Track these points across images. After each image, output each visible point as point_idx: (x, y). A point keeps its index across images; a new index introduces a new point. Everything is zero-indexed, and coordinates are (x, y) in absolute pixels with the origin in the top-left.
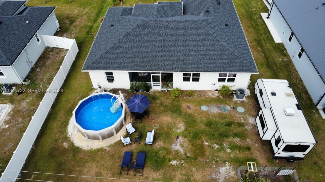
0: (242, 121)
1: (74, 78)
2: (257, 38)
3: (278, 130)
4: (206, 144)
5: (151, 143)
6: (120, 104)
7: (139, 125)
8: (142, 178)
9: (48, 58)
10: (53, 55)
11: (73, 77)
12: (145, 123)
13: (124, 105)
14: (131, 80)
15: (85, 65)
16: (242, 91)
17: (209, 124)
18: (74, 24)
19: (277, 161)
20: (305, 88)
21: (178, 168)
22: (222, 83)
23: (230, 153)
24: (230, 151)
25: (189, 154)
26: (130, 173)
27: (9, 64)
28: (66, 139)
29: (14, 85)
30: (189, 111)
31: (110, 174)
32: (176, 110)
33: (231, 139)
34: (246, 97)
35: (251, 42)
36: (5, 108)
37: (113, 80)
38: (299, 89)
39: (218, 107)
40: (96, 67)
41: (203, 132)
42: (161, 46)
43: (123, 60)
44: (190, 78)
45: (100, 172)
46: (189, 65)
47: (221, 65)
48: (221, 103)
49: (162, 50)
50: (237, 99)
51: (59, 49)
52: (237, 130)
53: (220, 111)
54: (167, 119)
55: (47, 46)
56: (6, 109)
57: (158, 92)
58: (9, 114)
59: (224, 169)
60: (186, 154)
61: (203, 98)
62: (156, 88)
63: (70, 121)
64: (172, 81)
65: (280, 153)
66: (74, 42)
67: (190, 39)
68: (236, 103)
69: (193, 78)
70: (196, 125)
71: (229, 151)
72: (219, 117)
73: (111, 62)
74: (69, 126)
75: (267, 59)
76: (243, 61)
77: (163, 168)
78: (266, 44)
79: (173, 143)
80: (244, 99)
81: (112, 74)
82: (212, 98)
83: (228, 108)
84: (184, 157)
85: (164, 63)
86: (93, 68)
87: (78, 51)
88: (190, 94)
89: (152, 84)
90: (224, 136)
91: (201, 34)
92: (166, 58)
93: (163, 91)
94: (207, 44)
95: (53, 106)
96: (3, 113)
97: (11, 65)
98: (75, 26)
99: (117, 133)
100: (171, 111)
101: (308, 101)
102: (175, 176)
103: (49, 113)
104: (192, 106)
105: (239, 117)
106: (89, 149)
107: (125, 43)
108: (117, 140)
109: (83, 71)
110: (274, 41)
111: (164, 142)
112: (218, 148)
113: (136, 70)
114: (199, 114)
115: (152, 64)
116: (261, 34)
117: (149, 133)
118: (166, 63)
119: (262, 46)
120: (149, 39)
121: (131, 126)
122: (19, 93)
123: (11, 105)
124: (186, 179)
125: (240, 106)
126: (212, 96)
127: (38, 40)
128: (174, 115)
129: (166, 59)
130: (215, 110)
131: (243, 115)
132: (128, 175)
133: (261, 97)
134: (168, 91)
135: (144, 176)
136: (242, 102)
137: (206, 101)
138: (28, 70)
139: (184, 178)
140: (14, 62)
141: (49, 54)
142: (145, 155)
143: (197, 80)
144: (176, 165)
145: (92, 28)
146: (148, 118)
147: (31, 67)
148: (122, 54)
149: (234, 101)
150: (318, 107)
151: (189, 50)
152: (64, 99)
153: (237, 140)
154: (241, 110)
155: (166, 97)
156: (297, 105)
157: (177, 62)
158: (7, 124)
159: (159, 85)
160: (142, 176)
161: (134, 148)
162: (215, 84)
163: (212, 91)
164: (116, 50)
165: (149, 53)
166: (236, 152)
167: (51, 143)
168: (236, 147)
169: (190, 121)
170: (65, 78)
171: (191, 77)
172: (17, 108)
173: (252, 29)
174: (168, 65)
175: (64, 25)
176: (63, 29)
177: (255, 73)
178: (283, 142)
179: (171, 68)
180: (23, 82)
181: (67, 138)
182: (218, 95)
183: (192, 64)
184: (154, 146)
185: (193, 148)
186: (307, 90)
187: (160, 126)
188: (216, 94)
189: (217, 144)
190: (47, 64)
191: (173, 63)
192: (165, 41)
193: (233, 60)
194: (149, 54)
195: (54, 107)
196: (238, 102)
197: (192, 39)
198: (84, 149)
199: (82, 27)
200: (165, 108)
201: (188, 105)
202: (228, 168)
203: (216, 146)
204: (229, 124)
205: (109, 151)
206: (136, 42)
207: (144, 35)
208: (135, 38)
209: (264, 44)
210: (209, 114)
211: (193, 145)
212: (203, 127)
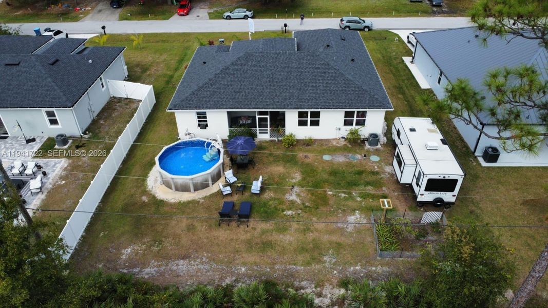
0: (377, 170)
1: (151, 131)
2: (397, 85)
3: (418, 165)
4: (330, 193)
5: (258, 192)
6: (216, 150)
7: (242, 176)
8: (247, 229)
9: (115, 109)
10: (121, 107)
11: (150, 131)
12: (251, 173)
13: (222, 151)
14: (231, 126)
15: (171, 104)
16: (375, 136)
17: (334, 173)
18: (148, 73)
19: (422, 209)
20: (459, 135)
21: (294, 218)
22: (349, 128)
23: (361, 202)
24: (361, 200)
25: (307, 204)
26: (231, 224)
27: (69, 105)
28: (145, 192)
29: (70, 137)
30: (307, 161)
31: (206, 226)
32: (291, 160)
33: (362, 187)
34: (381, 144)
35: (389, 89)
36: (59, 163)
37: (207, 125)
38: (452, 137)
39: (345, 156)
40: (184, 105)
41: (326, 181)
42: (269, 81)
43: (221, 98)
44: (307, 120)
45: (192, 224)
46: (305, 102)
47: (345, 101)
48: (350, 151)
49: (270, 85)
50: (370, 147)
51: (128, 100)
52: (371, 178)
53: (347, 160)
54: (278, 169)
55: (112, 96)
56: (61, 164)
57: (266, 142)
58: (65, 169)
59: (353, 217)
60: (303, 204)
61: (325, 147)
62: (264, 136)
63: (149, 175)
64: (284, 126)
65: (423, 195)
66: (151, 89)
67: (306, 72)
68: (368, 151)
69: (311, 120)
70: (317, 175)
71: (359, 199)
72: (347, 166)
73: (204, 99)
74: (148, 179)
76: (374, 96)
77: (275, 218)
78: (409, 90)
79: (287, 193)
80: (379, 146)
81: (206, 117)
82: (337, 146)
83: (359, 157)
84: (302, 206)
85: (273, 100)
86: (182, 107)
87: (155, 102)
88: (309, 143)
89: (258, 131)
90: (352, 184)
91: (319, 66)
92: (276, 95)
93: (272, 141)
94: (328, 77)
95: (124, 161)
96: (57, 167)
97: (72, 107)
98: (149, 75)
99: (213, 184)
100: (283, 161)
101: (464, 149)
102: (290, 226)
103: (119, 169)
104: (310, 155)
105: (372, 166)
106: (177, 201)
107: (223, 78)
108: (214, 192)
109: (169, 111)
110: (420, 87)
111: (275, 191)
112: (344, 197)
113: (238, 108)
114: (320, 164)
115: (258, 102)
116: (403, 81)
117: (254, 183)
118: (276, 99)
119: (404, 94)
120: (253, 73)
121: (232, 175)
122: (77, 147)
123: (67, 160)
124: (304, 229)
125: (374, 155)
126: (337, 145)
127: (103, 86)
128: (288, 165)
129: (276, 96)
130: (340, 159)
131: (378, 164)
132: (229, 226)
133: (399, 138)
134: (278, 140)
135: (250, 228)
136: (377, 150)
137: (329, 150)
138: (88, 121)
139: (302, 227)
140: (75, 104)
141: (116, 105)
142: (251, 206)
143: (315, 123)
144: (292, 215)
145: (173, 77)
146: (254, 168)
147: (92, 119)
148: (219, 90)
149: (366, 149)
150: (476, 154)
151: (305, 85)
152: (139, 154)
153: (369, 188)
154: (374, 158)
155: (276, 147)
156: (441, 140)
157: (290, 99)
158: (63, 180)
159: (267, 133)
160: (248, 227)
161: (235, 200)
162: (340, 129)
163: (336, 139)
164: (212, 86)
165: (254, 89)
166: (369, 201)
167: (125, 199)
168: (368, 195)
169: (309, 171)
170: (139, 131)
171: (309, 119)
172: (76, 163)
173: (392, 76)
174: (278, 102)
175: (133, 73)
176: (133, 77)
177: (389, 110)
178: (424, 175)
179: (283, 105)
180: (83, 135)
181: (146, 191)
182: (345, 143)
183: (309, 100)
184: (262, 197)
185: (313, 197)
186: (462, 137)
187: (269, 176)
188: (343, 142)
189: (345, 193)
190: (113, 115)
191: (285, 100)
192: (275, 75)
193: (360, 95)
194: (254, 90)
195: (125, 162)
196: (371, 150)
197: (309, 72)
198: (170, 201)
199: (159, 76)
200: (275, 158)
201: (305, 154)
202: (359, 216)
203: (343, 195)
204: (360, 173)
205: (203, 203)
206: (238, 77)
207: (247, 69)
208: (235, 72)
209: (407, 92)
210: (333, 163)
211: (312, 194)
212: (325, 176)
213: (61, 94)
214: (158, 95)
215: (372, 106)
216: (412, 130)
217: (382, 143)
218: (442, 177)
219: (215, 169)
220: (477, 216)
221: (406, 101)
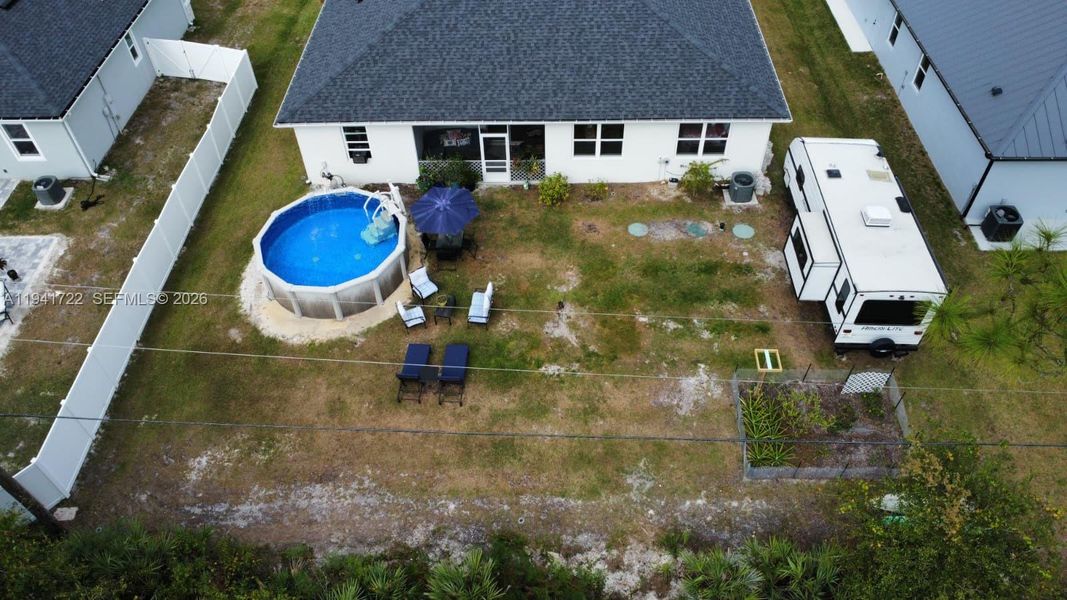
0: (747, 260)
1: (249, 161)
2: (797, 41)
3: (844, 263)
4: (643, 319)
5: (484, 321)
6: (391, 219)
7: (449, 277)
8: (459, 410)
9: (167, 107)
10: (179, 100)
11: (245, 160)
12: (467, 269)
13: (403, 220)
14: (422, 156)
15: (285, 109)
16: (744, 180)
17: (652, 270)
18: (239, 12)
19: (844, 359)
20: (932, 171)
21: (562, 382)
22: (688, 159)
23: (710, 342)
24: (711, 336)
25: (592, 348)
26: (424, 397)
27: (54, 112)
28: (236, 318)
29: (69, 182)
30: (593, 238)
31: (370, 403)
32: (555, 236)
33: (713, 306)
34: (758, 197)
35: (779, 51)
36: (47, 246)
37: (368, 155)
38: (915, 176)
39: (678, 226)
40: (315, 112)
41: (635, 290)
42: (508, 50)
43: (396, 92)
44: (594, 142)
45: (339, 399)
46: (590, 102)
47: (682, 101)
48: (688, 215)
49: (511, 60)
50: (733, 203)
51: (197, 83)
52: (732, 282)
53: (682, 236)
54: (528, 260)
55: (159, 75)
56: (51, 249)
57: (503, 190)
58: (60, 262)
59: (692, 380)
60: (584, 347)
61: (633, 203)
62: (497, 178)
63: (243, 275)
64: (542, 156)
65: (849, 331)
66: (243, 60)
67: (592, 27)
68: (729, 213)
69: (602, 143)
70: (614, 274)
71: (706, 335)
72: (681, 251)
73: (359, 97)
74: (242, 286)
75: (826, 99)
76: (748, 86)
77: (521, 383)
78: (822, 54)
79: (547, 320)
80: (754, 202)
81: (364, 138)
82: (662, 202)
83: (707, 227)
84: (580, 354)
85: (516, 99)
86: (308, 116)
87: (256, 87)
88: (596, 193)
89: (484, 167)
90: (692, 298)
91: (625, 12)
92: (524, 84)
93: (516, 188)
94: (643, 40)
95: (189, 237)
96: (41, 258)
97: (62, 116)
98: (242, 19)
99: (384, 299)
100: (540, 238)
101: (941, 206)
102: (554, 403)
103: (179, 258)
104: (601, 224)
105: (737, 250)
106: (306, 341)
107: (400, 44)
108: (386, 319)
109: (279, 126)
110: (848, 48)
111: (523, 318)
112: (675, 329)
113: (436, 119)
114: (623, 246)
115: (481, 102)
116: (811, 29)
117: (476, 296)
118: (524, 97)
119: (810, 63)
120: (471, 29)
121: (425, 278)
122: (86, 206)
123: (65, 237)
124: (585, 409)
125: (743, 222)
126: (661, 197)
127: (135, 54)
128: (550, 249)
129: (523, 87)
130: (668, 234)
131: (749, 246)
132: (420, 402)
133: (801, 188)
134: (529, 186)
135: (466, 406)
136: (748, 210)
137: (642, 212)
138: (106, 142)
139: (580, 405)
140: (68, 108)
141: (169, 98)
142: (468, 354)
143: (613, 149)
144: (558, 375)
145: (296, 22)
146: (474, 257)
147: (116, 134)
148: (392, 75)
149: (724, 208)
150: (969, 220)
151: (590, 59)
152: (222, 217)
153: (730, 307)
154: (743, 231)
155: (524, 203)
156: (898, 200)
157: (556, 95)
158: (57, 288)
159: (504, 170)
160: (461, 405)
161: (434, 337)
162: (667, 162)
163: (659, 183)
164: (375, 62)
165: (472, 70)
166: (728, 339)
167: (192, 335)
168: (727, 326)
169: (597, 264)
170: (221, 162)
171: (598, 140)
172: (83, 245)
173: (785, 17)
174: (527, 103)
175: (207, 15)
176: (206, 25)
177: (782, 121)
178: (856, 292)
179: (539, 110)
180: (96, 175)
181: (238, 316)
182: (678, 193)
183: (598, 99)
184: (492, 329)
185: (606, 331)
186: (938, 177)
187: (509, 278)
188: (673, 192)
189: (676, 320)
190: (164, 124)
191: (545, 98)
192: (520, 35)
193: (717, 86)
194: (473, 74)
195: (193, 239)
196: (737, 211)
197: (599, 27)
198: (290, 342)
199: (264, 21)
200: (522, 230)
201: (590, 222)
202: (705, 377)
203: (672, 325)
204: (710, 269)
205: (362, 346)
206: (434, 39)
207: (457, 18)
208: (429, 29)
209: (819, 59)
210: (650, 245)
211: (604, 323)
212: (634, 278)
213: (34, 85)
214: (264, 69)
215: (744, 113)
216: (834, 174)
217: (761, 193)
218: (896, 297)
219: (389, 267)
220: (964, 374)
221: (816, 83)
